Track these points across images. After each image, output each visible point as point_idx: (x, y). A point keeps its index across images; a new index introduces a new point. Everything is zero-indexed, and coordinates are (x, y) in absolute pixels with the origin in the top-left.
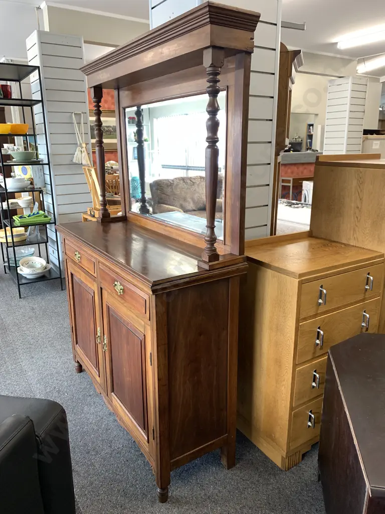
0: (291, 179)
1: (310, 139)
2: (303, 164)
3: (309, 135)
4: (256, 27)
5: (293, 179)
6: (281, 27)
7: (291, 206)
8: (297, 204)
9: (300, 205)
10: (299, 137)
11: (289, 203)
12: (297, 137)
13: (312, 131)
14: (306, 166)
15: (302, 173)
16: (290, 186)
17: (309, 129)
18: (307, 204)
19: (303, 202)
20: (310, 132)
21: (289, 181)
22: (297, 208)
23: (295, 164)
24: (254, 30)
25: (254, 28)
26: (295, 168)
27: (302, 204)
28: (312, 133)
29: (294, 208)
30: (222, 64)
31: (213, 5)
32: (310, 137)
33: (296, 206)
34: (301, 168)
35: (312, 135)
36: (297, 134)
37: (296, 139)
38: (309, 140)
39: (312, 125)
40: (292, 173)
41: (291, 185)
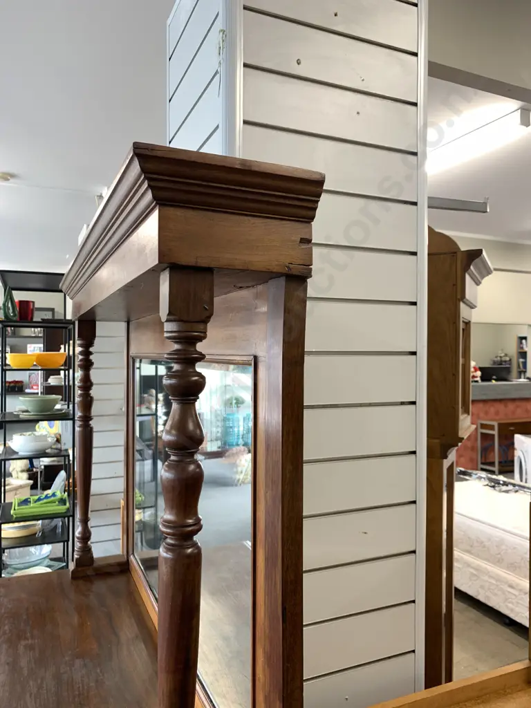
0: (496, 424)
1: (523, 358)
2: (514, 400)
3: (520, 353)
4: (315, 209)
5: (500, 425)
6: (429, 207)
7: (493, 487)
8: (505, 484)
9: (510, 487)
10: (506, 355)
11: (491, 480)
12: (503, 355)
13: (525, 346)
14: (518, 403)
15: (513, 413)
16: (493, 435)
17: (521, 343)
18: (524, 487)
19: (517, 480)
20: (522, 348)
21: (492, 428)
22: (507, 492)
23: (500, 401)
24: (312, 218)
25: (310, 213)
26: (501, 407)
27: (514, 485)
28: (526, 349)
29: (500, 491)
30: (207, 314)
31: (154, 153)
32: (523, 355)
33: (504, 488)
34: (511, 406)
35: (525, 353)
36: (502, 350)
37: (501, 357)
38: (521, 360)
39: (525, 338)
40: (497, 413)
41: (495, 432)
